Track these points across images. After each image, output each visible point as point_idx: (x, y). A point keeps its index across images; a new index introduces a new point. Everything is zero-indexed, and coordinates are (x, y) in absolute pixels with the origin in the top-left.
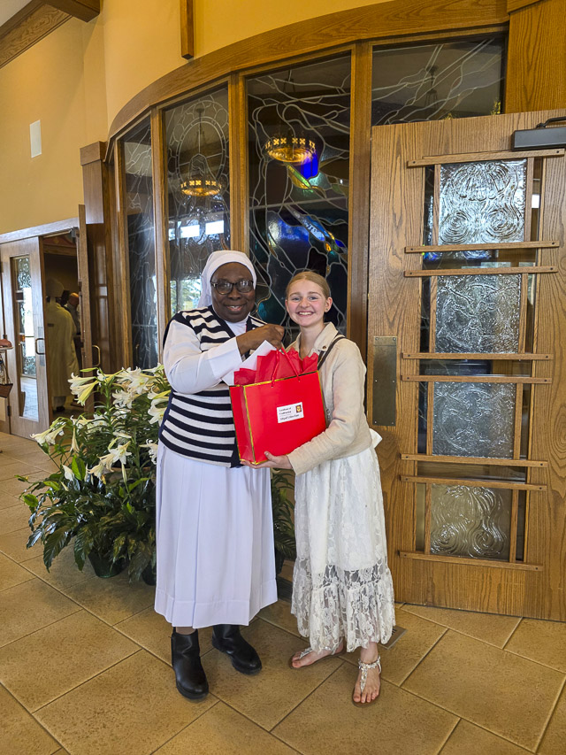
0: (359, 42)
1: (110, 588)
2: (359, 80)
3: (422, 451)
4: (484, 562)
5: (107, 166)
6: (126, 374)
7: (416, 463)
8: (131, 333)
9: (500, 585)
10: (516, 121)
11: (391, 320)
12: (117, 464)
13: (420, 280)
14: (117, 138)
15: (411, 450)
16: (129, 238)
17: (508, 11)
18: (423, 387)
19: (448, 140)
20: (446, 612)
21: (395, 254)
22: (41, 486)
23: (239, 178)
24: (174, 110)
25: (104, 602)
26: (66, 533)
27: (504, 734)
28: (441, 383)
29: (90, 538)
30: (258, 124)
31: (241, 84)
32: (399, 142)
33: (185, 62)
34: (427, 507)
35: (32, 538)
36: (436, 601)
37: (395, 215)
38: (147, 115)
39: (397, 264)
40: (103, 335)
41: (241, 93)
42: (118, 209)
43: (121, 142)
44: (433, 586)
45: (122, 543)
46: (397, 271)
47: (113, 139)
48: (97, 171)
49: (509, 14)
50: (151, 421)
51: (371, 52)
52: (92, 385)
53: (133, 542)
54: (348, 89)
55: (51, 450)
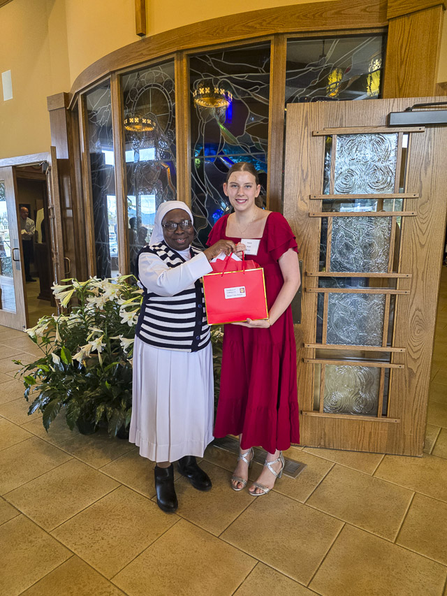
0: (277, 35)
1: (92, 442)
2: (276, 64)
3: (319, 339)
4: (361, 417)
5: (71, 113)
6: (94, 282)
7: (315, 350)
8: (94, 248)
9: (371, 433)
10: (391, 104)
12: (96, 352)
13: (320, 219)
14: (81, 93)
15: (311, 341)
16: (92, 174)
17: (388, 18)
18: (321, 296)
19: (342, 116)
20: (334, 452)
21: (302, 199)
22: (30, 367)
23: (183, 135)
24: (130, 76)
25: (89, 452)
26: (59, 404)
27: (374, 532)
28: (334, 294)
29: (78, 407)
31: (185, 60)
32: (306, 116)
33: (139, 38)
34: (321, 381)
35: (31, 408)
36: (327, 445)
37: (303, 171)
38: (107, 78)
39: (304, 207)
40: (70, 248)
41: (185, 68)
42: (83, 150)
43: (84, 96)
44: (325, 434)
45: (102, 410)
46: (304, 212)
47: (77, 94)
48: (62, 116)
49: (388, 20)
50: (122, 322)
51: (286, 42)
52: (71, 292)
53: (110, 409)
54: (268, 70)
55: (40, 340)
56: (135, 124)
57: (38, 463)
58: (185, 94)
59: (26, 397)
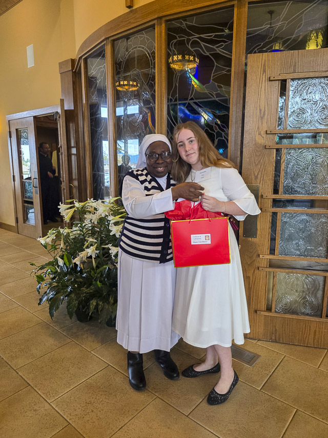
1: (87, 328)
2: (239, 24)
3: (272, 251)
4: (306, 318)
5: (76, 74)
6: (91, 203)
7: (268, 260)
8: (92, 177)
9: (315, 331)
11: (256, 174)
12: (91, 257)
13: (275, 150)
14: (83, 58)
15: (265, 253)
16: (91, 120)
18: (274, 215)
19: (296, 63)
20: (283, 345)
21: (260, 134)
22: (42, 268)
23: (161, 85)
24: (120, 41)
25: (84, 337)
26: (62, 297)
27: (323, 419)
28: (286, 213)
29: (76, 300)
30: (173, 51)
31: (163, 25)
32: (264, 64)
33: (128, 10)
34: (273, 286)
35: (41, 300)
36: (277, 339)
37: (260, 110)
38: (103, 44)
39: (262, 140)
40: (74, 177)
41: (163, 31)
42: (84, 101)
43: (86, 60)
44: (276, 330)
45: (94, 304)
46: (261, 145)
47: (80, 58)
48: (70, 76)
50: (111, 234)
51: (247, 5)
52: (73, 210)
53: (101, 303)
54: (231, 29)
55: (49, 247)
56: (124, 85)
57: (45, 344)
58: (163, 52)
59: (38, 291)
